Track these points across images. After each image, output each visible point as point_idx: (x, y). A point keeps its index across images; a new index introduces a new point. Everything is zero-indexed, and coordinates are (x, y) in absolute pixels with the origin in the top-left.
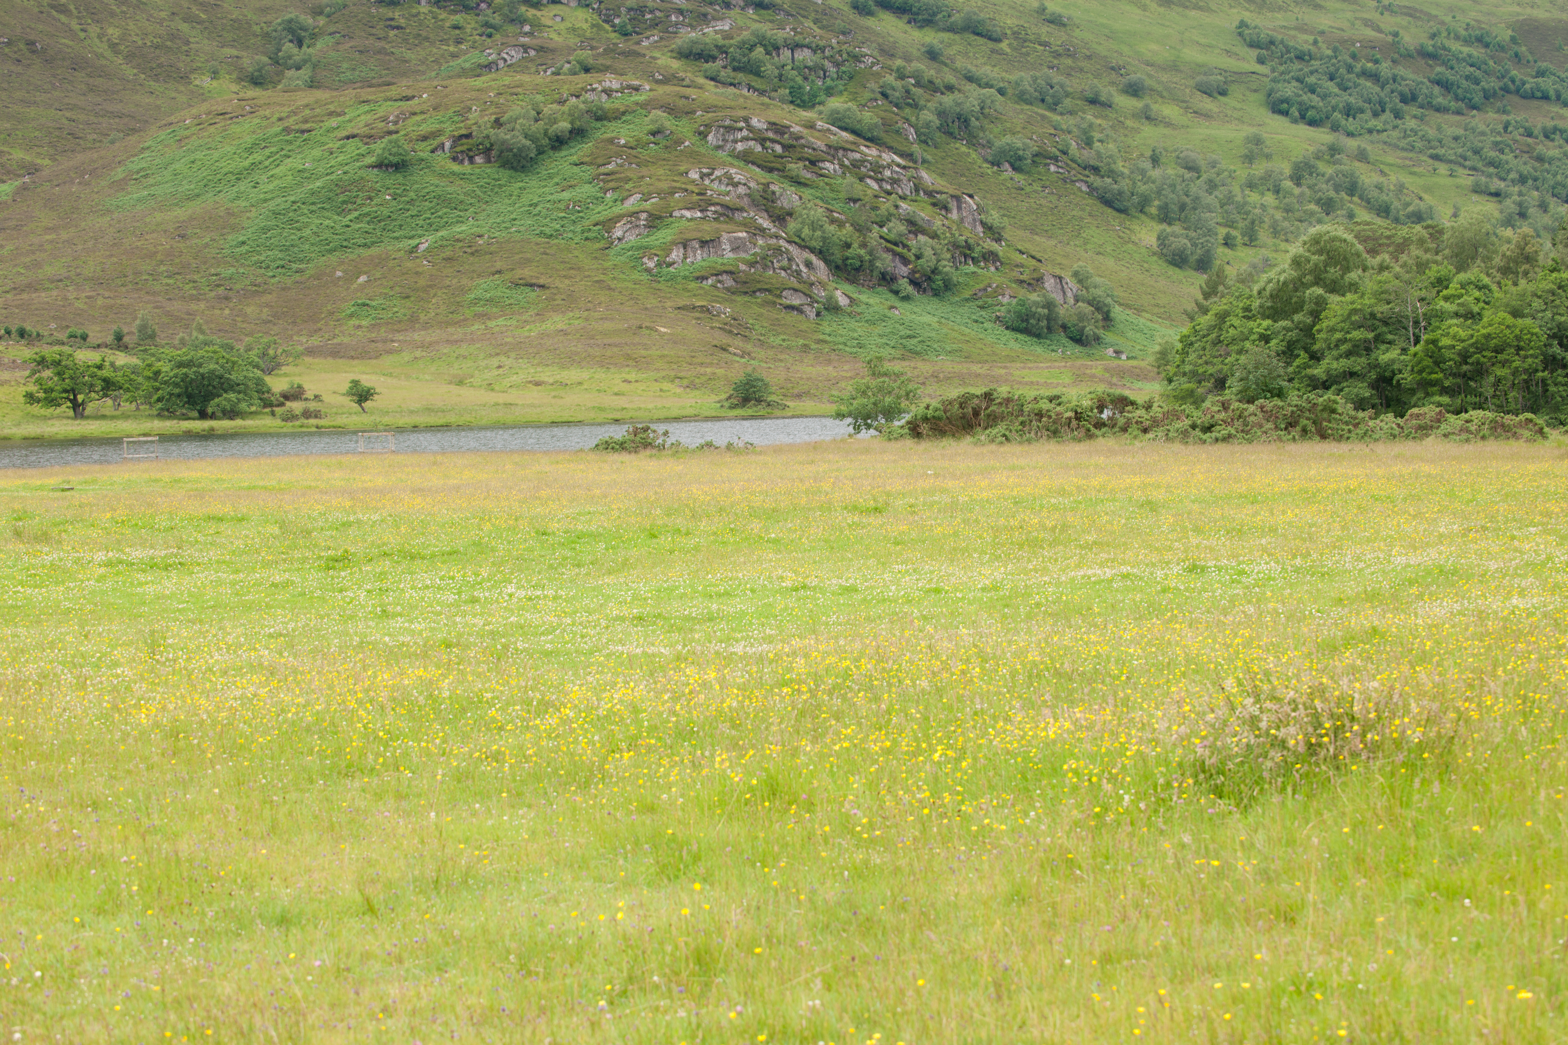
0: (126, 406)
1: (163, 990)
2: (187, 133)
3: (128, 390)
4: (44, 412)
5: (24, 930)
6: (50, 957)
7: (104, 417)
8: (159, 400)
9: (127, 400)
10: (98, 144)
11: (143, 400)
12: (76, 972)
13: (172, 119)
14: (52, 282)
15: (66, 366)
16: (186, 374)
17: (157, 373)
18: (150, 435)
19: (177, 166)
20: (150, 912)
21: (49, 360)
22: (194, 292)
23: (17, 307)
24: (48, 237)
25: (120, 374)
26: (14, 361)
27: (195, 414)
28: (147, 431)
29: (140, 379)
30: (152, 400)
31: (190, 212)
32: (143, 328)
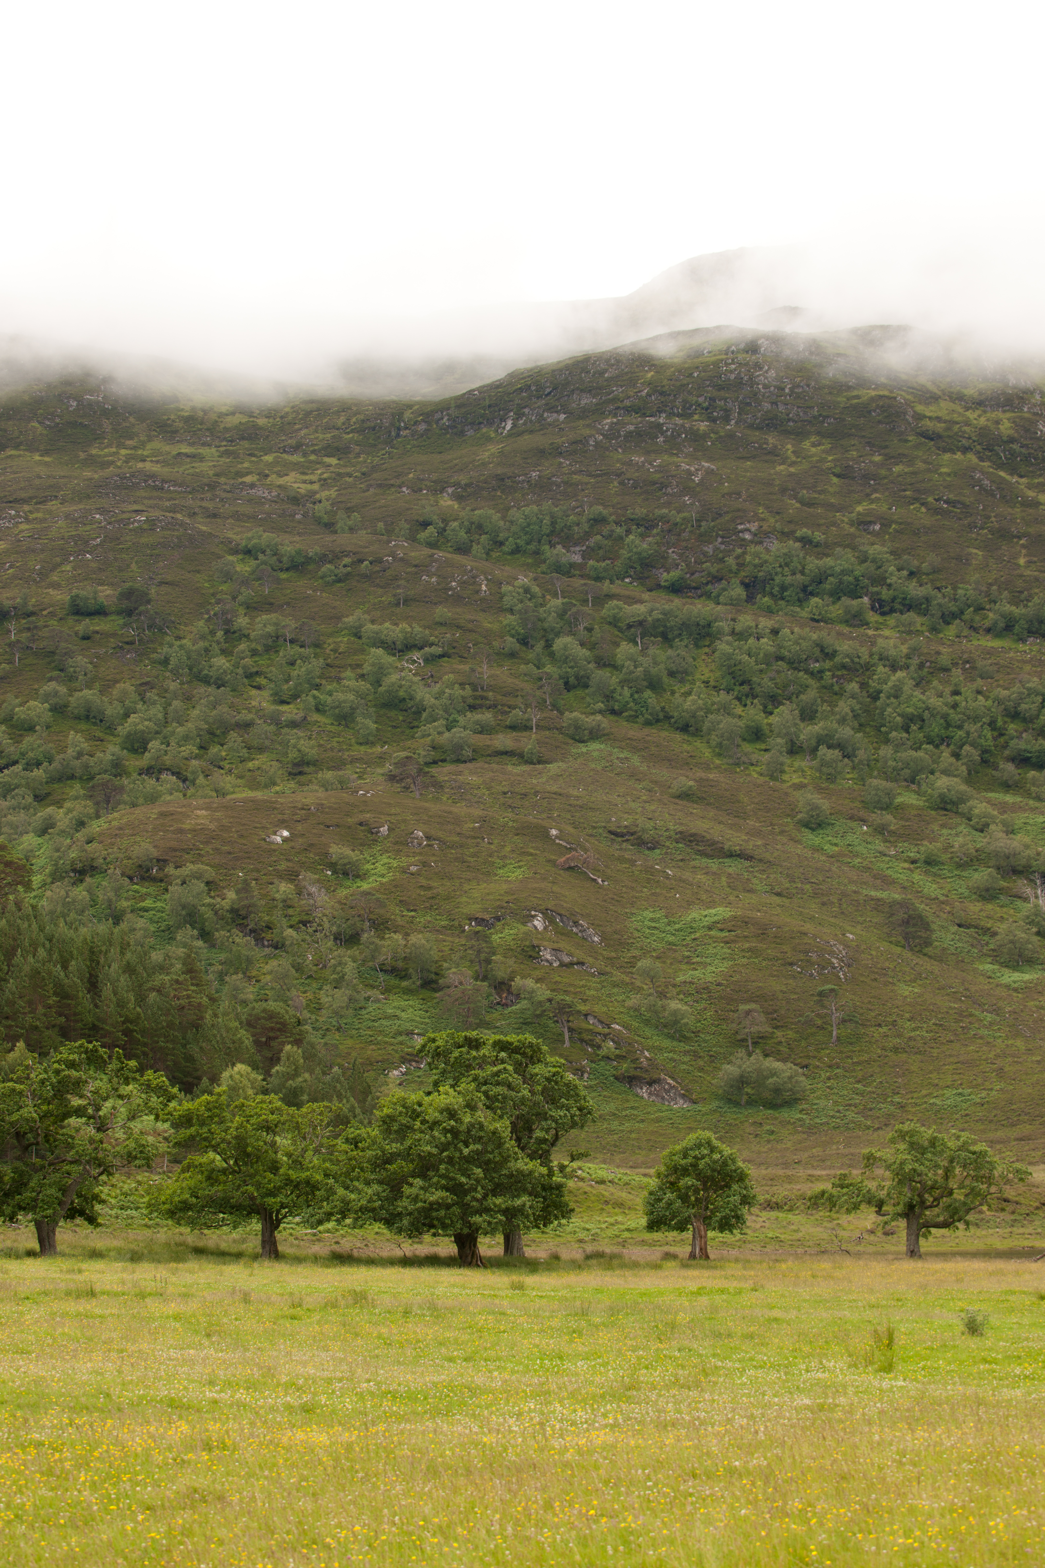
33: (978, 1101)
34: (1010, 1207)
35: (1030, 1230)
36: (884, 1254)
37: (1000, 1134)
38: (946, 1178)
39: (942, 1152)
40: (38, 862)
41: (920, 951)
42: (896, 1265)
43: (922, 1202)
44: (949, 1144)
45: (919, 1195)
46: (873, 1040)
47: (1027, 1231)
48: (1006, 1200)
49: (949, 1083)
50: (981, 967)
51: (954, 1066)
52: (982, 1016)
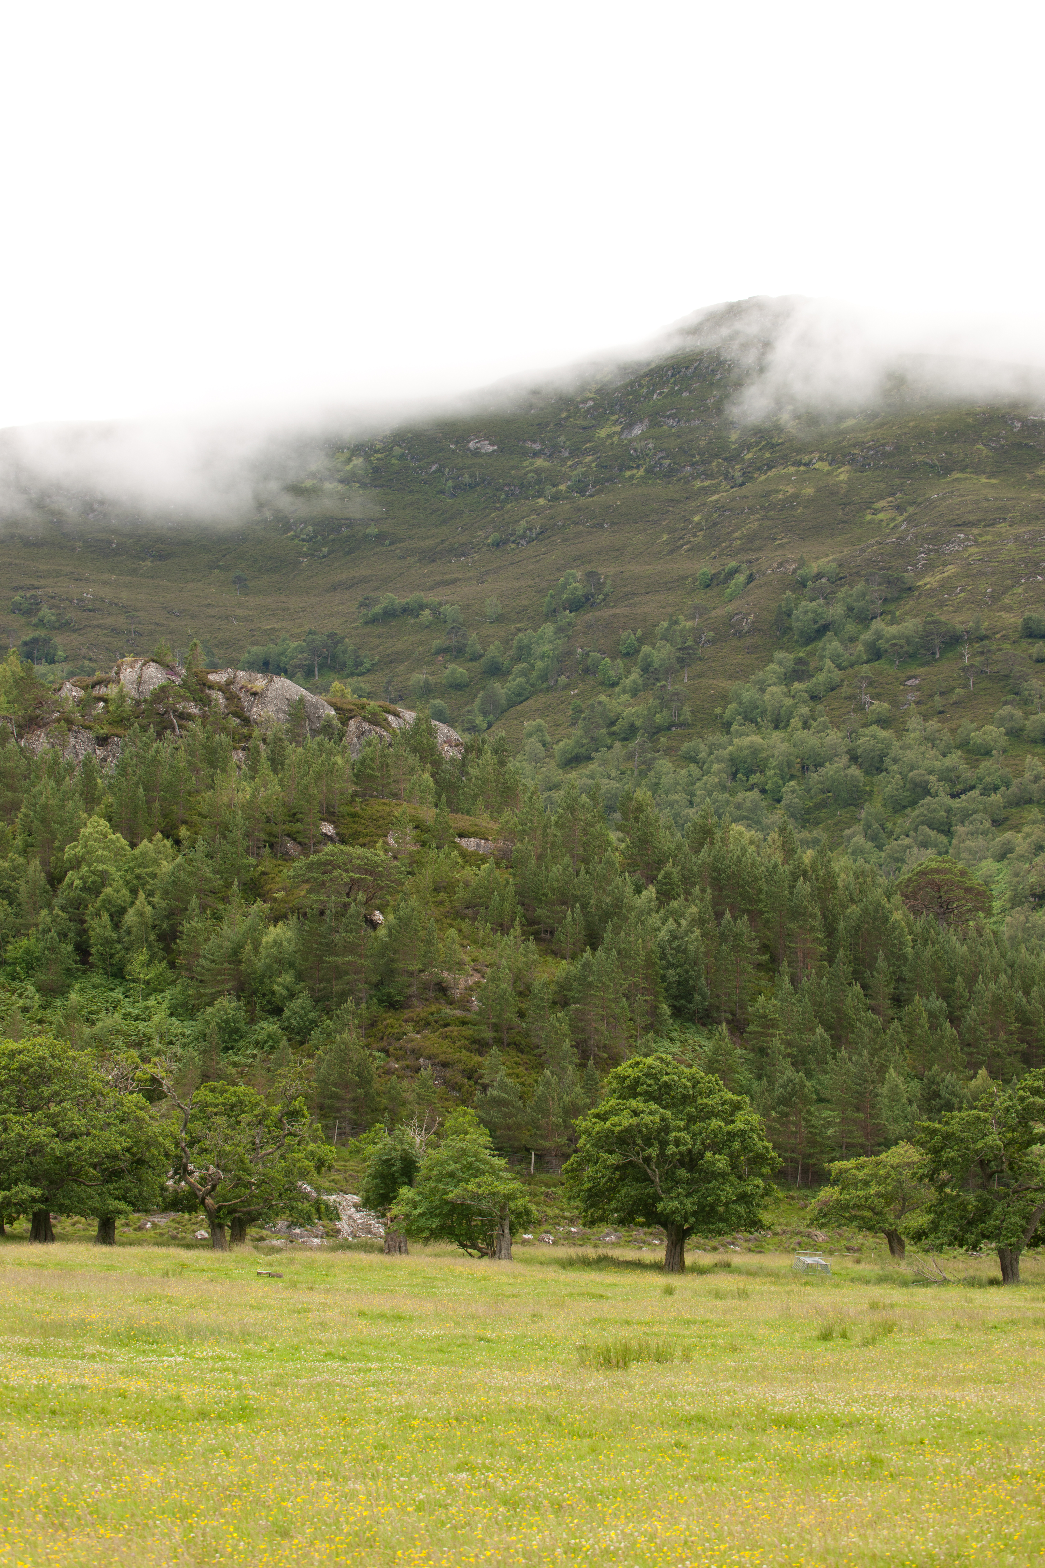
40: (997, 888)
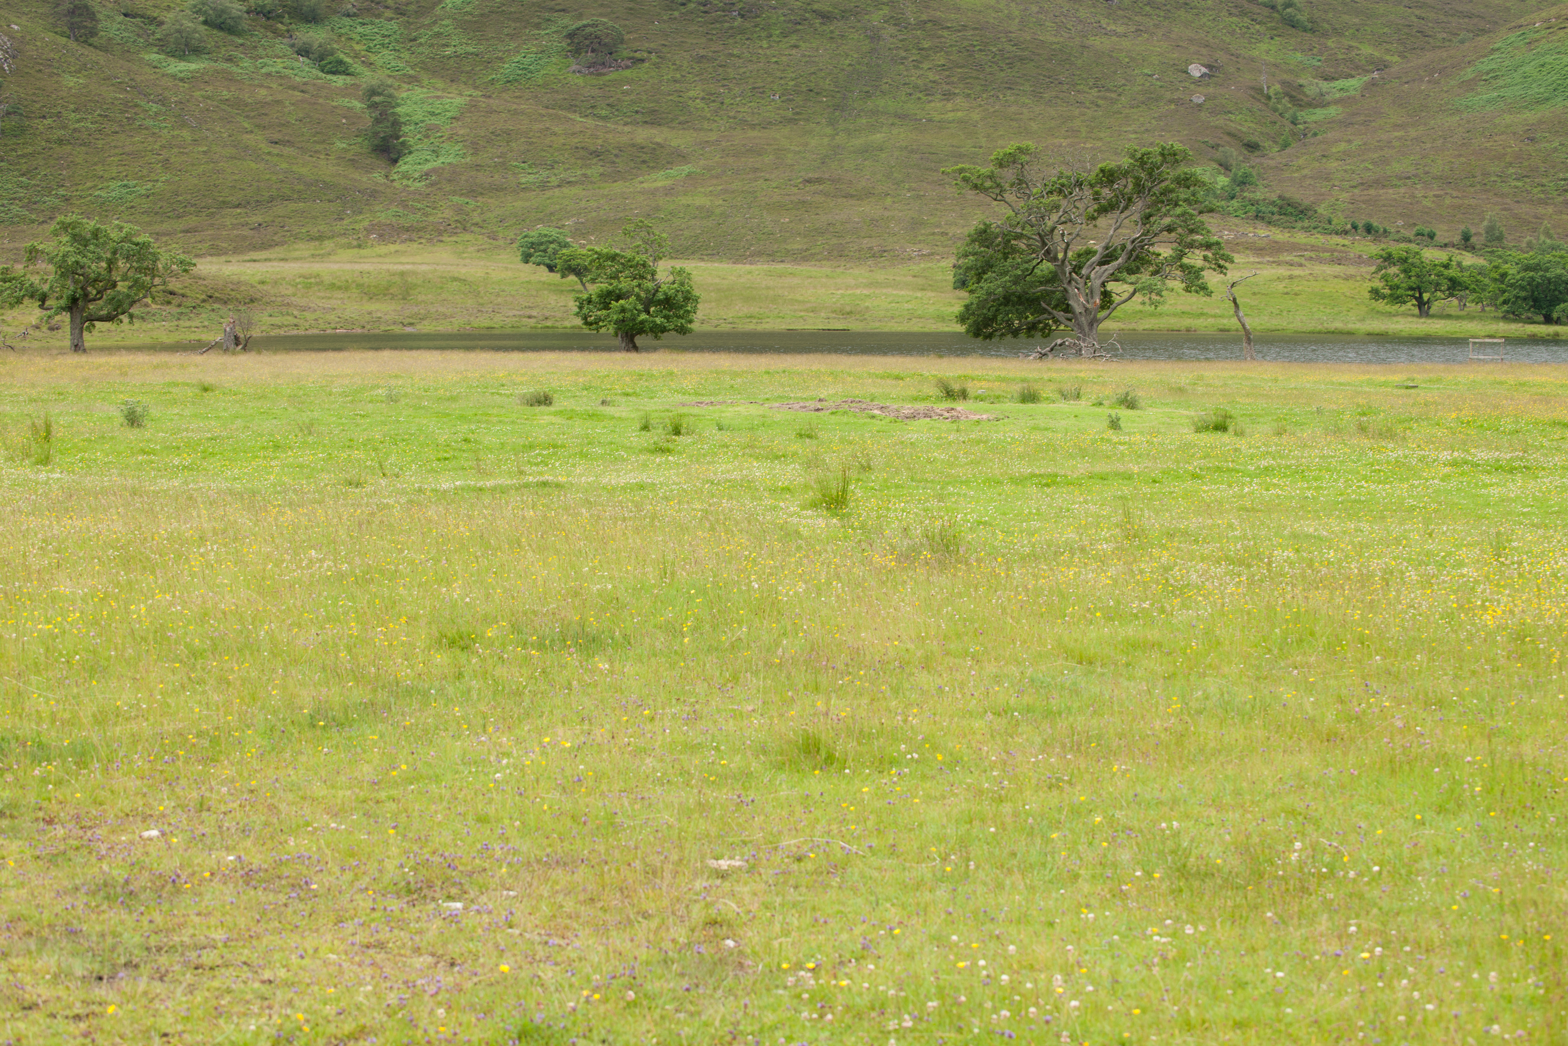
0: (1472, 307)
1: (1501, 893)
2: (1537, 36)
3: (1474, 291)
4: (1388, 308)
5: (1363, 824)
6: (1389, 852)
7: (1449, 317)
8: (1505, 302)
9: (1473, 301)
10: (1447, 44)
11: (1488, 302)
12: (1413, 869)
13: (1522, 21)
14: (1400, 179)
15: (1412, 264)
16: (1532, 278)
17: (1504, 275)
18: (1494, 337)
19: (1527, 68)
20: (1492, 814)
21: (1396, 256)
22: (1542, 196)
23: (1364, 202)
24: (1396, 134)
25: (1467, 274)
26: (1360, 257)
27: (1541, 318)
28: (1492, 333)
29: (1486, 281)
30: (1498, 302)
31: (1539, 115)
32: (1490, 230)
33: (144, 192)
34: (176, 300)
35: (196, 323)
36: (49, 349)
37: (165, 226)
38: (110, 270)
39: (105, 243)
41: (85, 42)
42: (60, 360)
43: (86, 295)
44: (112, 236)
45: (82, 288)
46: (38, 132)
47: (193, 324)
48: (172, 293)
49: (114, 175)
50: (147, 57)
51: (119, 158)
52: (147, 107)
